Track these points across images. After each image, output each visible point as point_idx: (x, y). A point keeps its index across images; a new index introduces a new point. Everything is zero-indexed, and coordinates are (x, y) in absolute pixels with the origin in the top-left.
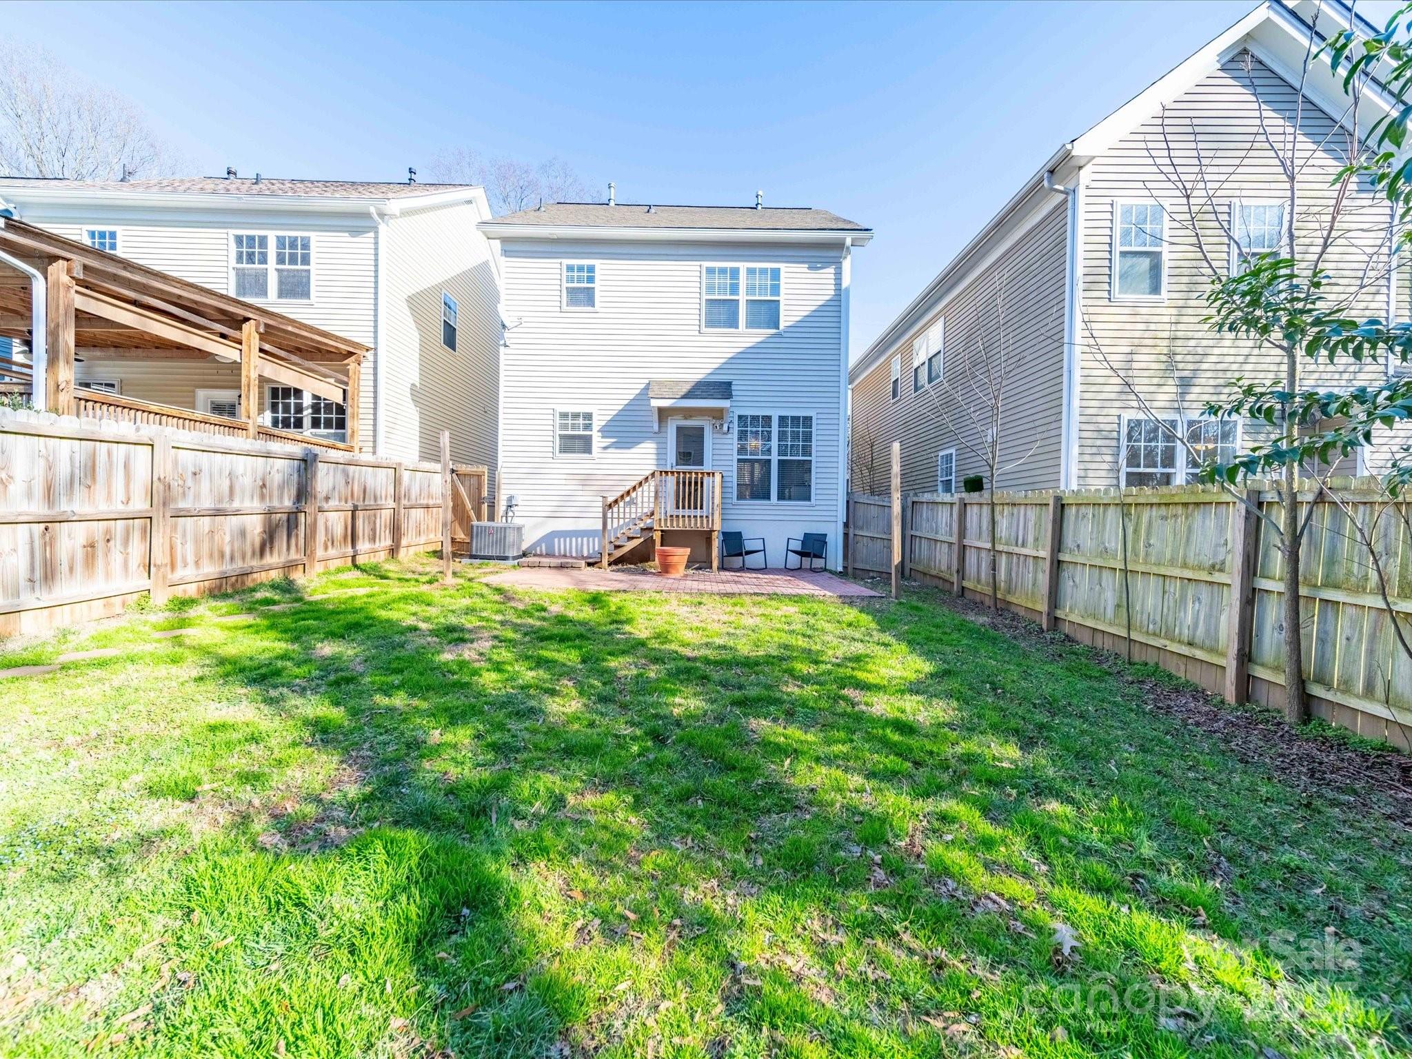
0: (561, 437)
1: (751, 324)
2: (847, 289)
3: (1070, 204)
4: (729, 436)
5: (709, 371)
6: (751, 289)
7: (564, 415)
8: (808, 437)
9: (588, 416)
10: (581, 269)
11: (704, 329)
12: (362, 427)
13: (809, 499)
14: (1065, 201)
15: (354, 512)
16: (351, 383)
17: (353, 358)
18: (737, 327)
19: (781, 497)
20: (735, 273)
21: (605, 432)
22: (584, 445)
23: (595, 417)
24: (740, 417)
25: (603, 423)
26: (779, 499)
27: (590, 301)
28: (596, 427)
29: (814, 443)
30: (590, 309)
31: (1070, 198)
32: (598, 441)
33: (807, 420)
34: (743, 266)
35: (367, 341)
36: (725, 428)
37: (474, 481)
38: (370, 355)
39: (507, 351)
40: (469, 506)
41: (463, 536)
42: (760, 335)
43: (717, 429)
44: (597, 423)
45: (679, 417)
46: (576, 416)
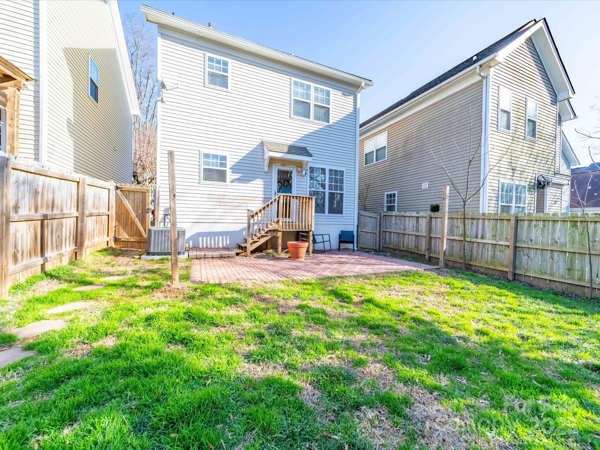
0: (205, 170)
1: (316, 118)
2: (359, 109)
3: (484, 83)
4: (305, 178)
5: (295, 140)
6: (316, 99)
7: (207, 156)
8: (342, 181)
9: (224, 158)
10: (218, 62)
11: (292, 116)
12: (21, 145)
13: (342, 213)
14: (481, 81)
15: (42, 221)
16: (8, 104)
17: (12, 83)
18: (309, 118)
19: (330, 212)
20: (309, 87)
21: (235, 169)
22: (221, 176)
23: (228, 159)
24: (310, 167)
25: (233, 163)
26: (329, 213)
27: (225, 84)
28: (229, 166)
29: (344, 185)
30: (224, 89)
31: (485, 81)
32: (230, 176)
33: (342, 173)
34: (313, 85)
35: (31, 73)
36: (304, 173)
37: (139, 196)
38: (30, 85)
39: (163, 105)
40: (133, 215)
41: (127, 237)
42: (320, 125)
43: (299, 173)
44: (230, 163)
45: (279, 164)
46: (215, 157)
